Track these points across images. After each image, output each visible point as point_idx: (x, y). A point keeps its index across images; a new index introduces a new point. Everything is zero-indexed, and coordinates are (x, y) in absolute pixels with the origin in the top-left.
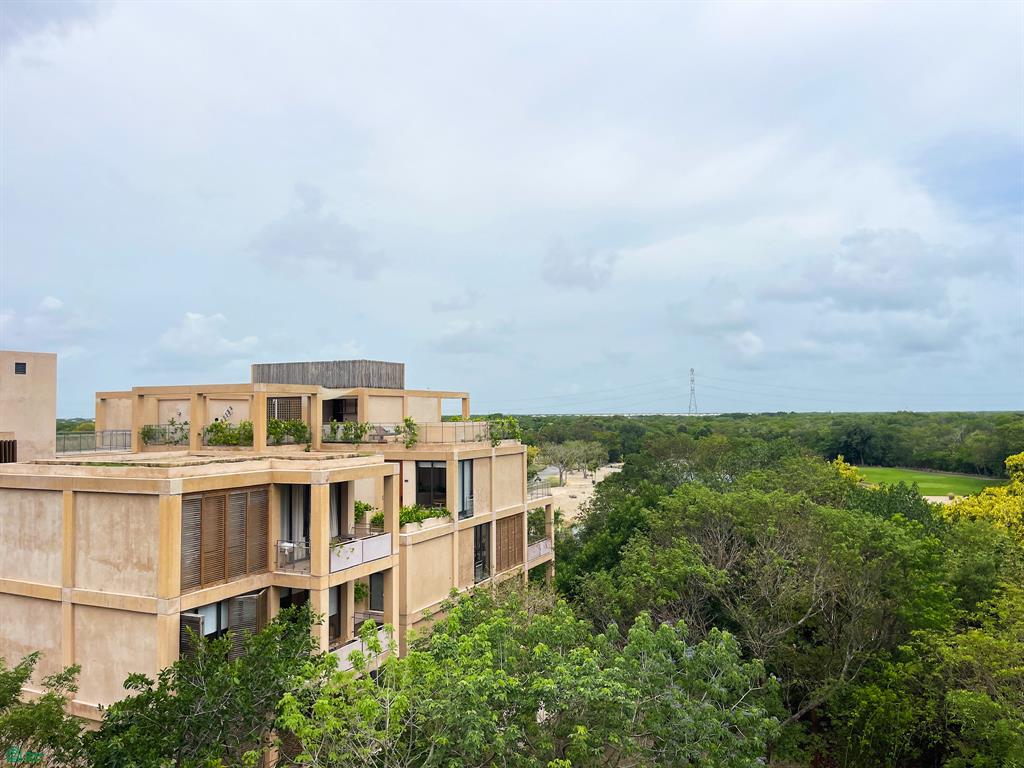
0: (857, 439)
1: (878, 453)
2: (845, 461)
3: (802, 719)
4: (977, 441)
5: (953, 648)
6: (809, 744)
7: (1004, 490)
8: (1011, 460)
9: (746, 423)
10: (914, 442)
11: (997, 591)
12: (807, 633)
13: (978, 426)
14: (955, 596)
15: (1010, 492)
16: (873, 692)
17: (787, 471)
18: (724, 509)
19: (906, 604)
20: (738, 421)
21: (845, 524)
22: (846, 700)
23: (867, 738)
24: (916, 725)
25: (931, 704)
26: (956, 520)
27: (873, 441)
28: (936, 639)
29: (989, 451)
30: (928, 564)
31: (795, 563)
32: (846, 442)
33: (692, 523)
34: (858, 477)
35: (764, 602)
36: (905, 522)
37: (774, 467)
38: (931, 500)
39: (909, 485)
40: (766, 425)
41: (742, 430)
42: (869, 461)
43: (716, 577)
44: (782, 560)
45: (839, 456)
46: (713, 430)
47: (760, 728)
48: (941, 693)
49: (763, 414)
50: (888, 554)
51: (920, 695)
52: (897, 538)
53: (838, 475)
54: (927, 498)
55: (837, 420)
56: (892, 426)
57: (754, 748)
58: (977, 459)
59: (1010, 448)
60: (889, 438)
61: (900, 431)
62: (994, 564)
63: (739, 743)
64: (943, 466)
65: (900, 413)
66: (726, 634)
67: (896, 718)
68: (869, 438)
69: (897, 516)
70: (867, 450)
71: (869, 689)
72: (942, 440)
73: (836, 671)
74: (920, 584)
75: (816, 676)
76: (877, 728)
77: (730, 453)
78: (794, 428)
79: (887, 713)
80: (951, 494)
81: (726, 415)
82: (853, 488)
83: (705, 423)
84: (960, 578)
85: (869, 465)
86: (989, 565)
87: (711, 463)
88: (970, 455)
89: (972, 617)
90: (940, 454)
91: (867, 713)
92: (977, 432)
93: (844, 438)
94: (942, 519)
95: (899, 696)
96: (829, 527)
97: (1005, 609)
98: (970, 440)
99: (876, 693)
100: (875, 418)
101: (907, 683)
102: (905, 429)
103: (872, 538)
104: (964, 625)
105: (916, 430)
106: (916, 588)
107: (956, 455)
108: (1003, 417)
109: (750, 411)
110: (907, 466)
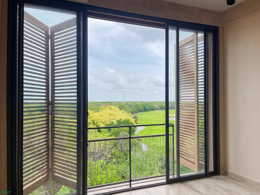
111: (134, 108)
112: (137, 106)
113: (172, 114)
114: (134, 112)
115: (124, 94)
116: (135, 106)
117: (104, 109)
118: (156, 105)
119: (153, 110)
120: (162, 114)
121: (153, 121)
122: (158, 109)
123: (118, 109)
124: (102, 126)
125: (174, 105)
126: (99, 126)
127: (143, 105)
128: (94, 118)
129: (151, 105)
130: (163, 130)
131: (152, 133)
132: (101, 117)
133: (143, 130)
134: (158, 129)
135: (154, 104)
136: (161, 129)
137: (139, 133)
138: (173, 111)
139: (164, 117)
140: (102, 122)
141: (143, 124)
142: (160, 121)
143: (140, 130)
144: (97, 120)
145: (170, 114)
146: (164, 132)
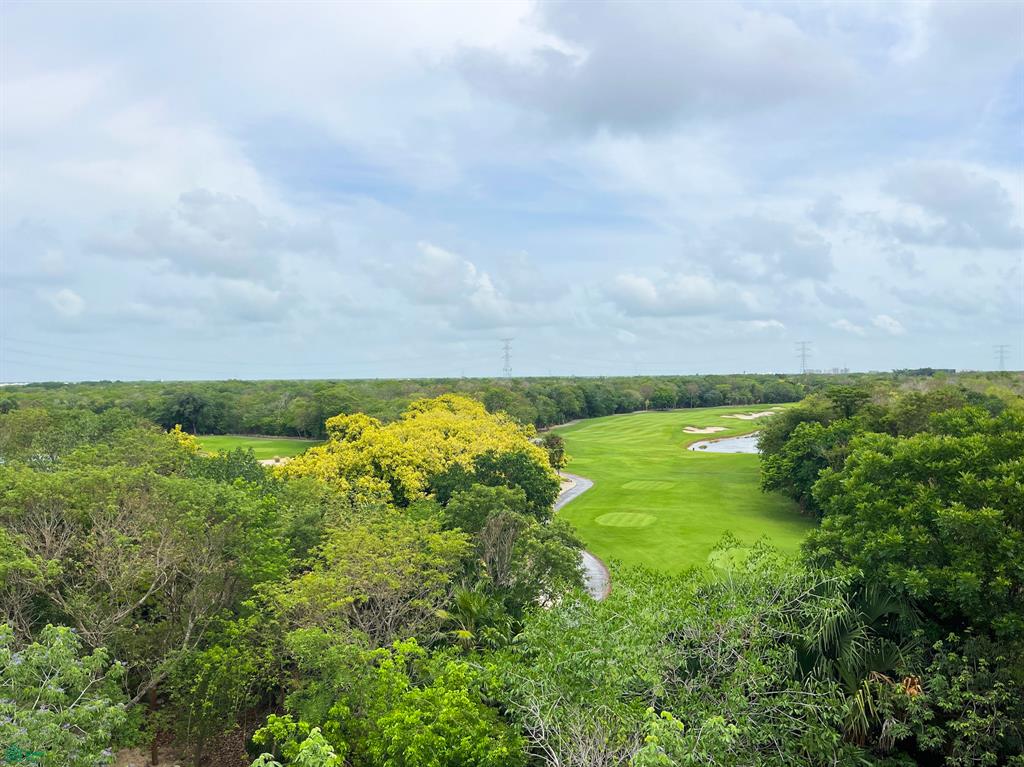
0: (190, 408)
1: (211, 422)
2: (182, 431)
3: (143, 700)
4: (299, 406)
5: (288, 595)
6: (150, 723)
7: (324, 448)
8: (330, 422)
9: (61, 393)
10: (244, 409)
11: (324, 537)
12: (145, 613)
13: (299, 394)
14: (288, 548)
15: (329, 450)
16: (216, 653)
17: (121, 444)
18: (53, 490)
19: (246, 562)
20: (52, 391)
21: (191, 492)
22: (188, 669)
23: (209, 700)
24: (255, 674)
25: (268, 651)
26: (286, 479)
27: (205, 409)
28: (274, 589)
29: (308, 415)
30: (266, 521)
31: (140, 539)
32: (179, 411)
33: (12, 510)
34: (197, 446)
35: (103, 587)
36: (245, 484)
37: (106, 440)
38: (266, 463)
39: (246, 450)
40: (87, 396)
41: (57, 401)
42: (201, 430)
43: (46, 568)
44: (124, 538)
45: (177, 426)
46: (19, 403)
47: (104, 719)
48: (277, 638)
49: (83, 383)
50: (231, 517)
51: (259, 645)
52: (239, 500)
53: (176, 446)
54: (261, 461)
55: (169, 389)
56: (225, 394)
57: (97, 742)
58: (298, 423)
59: (325, 412)
60: (221, 406)
61: (231, 399)
62: (320, 514)
63: (82, 741)
64: (268, 431)
65: (230, 381)
66: (62, 629)
67: (237, 673)
68: (202, 407)
69: (239, 480)
70: (200, 418)
71: (211, 651)
72: (269, 407)
73: (177, 644)
74: (257, 541)
75: (156, 654)
76: (219, 687)
77: (51, 428)
78: (119, 398)
79: (228, 670)
80: (277, 457)
81: (36, 385)
82: (192, 457)
83: (8, 394)
84: (292, 531)
85: (202, 434)
86: (316, 515)
87: (26, 441)
88: (293, 419)
89: (305, 563)
90: (267, 420)
91: (210, 675)
92: (298, 398)
93: (176, 407)
94: (275, 479)
95: (240, 651)
96: (174, 498)
97: (330, 552)
98: (293, 406)
99: (217, 653)
100: (208, 386)
101: (246, 636)
102: (235, 397)
103: (217, 503)
104: (299, 571)
105: (246, 398)
106: (255, 545)
107: (281, 421)
108: (319, 384)
109: (66, 380)
110: (237, 433)
111: (545, 403)
112: (556, 395)
113: (700, 428)
114: (545, 418)
115: (507, 348)
116: (550, 396)
117: (423, 407)
118: (635, 390)
119: (622, 409)
120: (660, 429)
121: (627, 454)
122: (641, 407)
123: (480, 408)
124: (412, 480)
125: (708, 391)
126: (400, 481)
127: (584, 391)
128: (377, 447)
129: (616, 389)
130: (666, 493)
131: (623, 506)
132: (409, 444)
133: (584, 494)
134: (648, 489)
135: (628, 388)
136: (657, 489)
137: (566, 506)
138: (709, 416)
139: (667, 438)
140: (410, 463)
141: (582, 467)
142: (655, 454)
143: (574, 496)
144: (390, 454)
145: (693, 426)
146: (672, 501)
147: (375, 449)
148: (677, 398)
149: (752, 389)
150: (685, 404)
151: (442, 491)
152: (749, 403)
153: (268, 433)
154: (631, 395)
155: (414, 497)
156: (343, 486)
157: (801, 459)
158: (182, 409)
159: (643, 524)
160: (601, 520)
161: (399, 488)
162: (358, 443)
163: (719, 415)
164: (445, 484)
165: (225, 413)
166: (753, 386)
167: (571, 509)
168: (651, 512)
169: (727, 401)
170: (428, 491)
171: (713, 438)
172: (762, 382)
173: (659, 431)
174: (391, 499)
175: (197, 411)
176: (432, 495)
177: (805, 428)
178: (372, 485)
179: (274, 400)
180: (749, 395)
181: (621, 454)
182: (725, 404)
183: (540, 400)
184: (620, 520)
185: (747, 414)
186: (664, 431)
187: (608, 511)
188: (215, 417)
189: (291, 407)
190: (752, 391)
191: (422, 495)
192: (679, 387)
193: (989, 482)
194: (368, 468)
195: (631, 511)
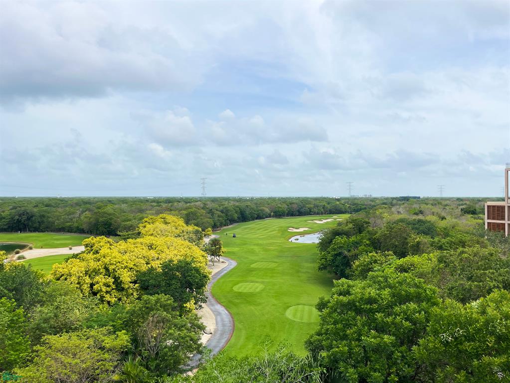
0: (25, 217)
1: (37, 225)
4: (86, 217)
10: (56, 218)
13: (88, 209)
27: (34, 218)
29: (90, 223)
32: (18, 219)
56: (47, 208)
58: (85, 227)
59: (100, 221)
60: (43, 216)
61: (50, 212)
68: (32, 217)
70: (30, 224)
72: (70, 217)
80: (70, 246)
85: (31, 232)
88: (82, 225)
90: (68, 224)
92: (86, 213)
93: (17, 217)
102: (53, 210)
107: (76, 225)
110: (52, 231)
111: (218, 216)
112: (225, 211)
113: (296, 229)
114: (218, 224)
115: (204, 183)
116: (222, 212)
117: (150, 221)
118: (266, 207)
119: (259, 217)
120: (277, 229)
121: (258, 245)
122: (270, 216)
124: (126, 277)
125: (302, 208)
126: (120, 277)
127: (240, 208)
128: (108, 258)
129: (257, 207)
130: (272, 270)
131: (250, 278)
132: (126, 257)
133: (231, 271)
134: (264, 267)
135: (263, 206)
136: (268, 267)
137: (220, 279)
138: (301, 221)
139: (279, 234)
140: (126, 267)
141: (233, 253)
142: (271, 244)
143: (226, 272)
144: (115, 263)
145: (293, 228)
146: (275, 275)
147: (107, 260)
148: (287, 212)
149: (324, 207)
150: (291, 214)
151: (143, 283)
152: (322, 214)
153: (69, 231)
154: (264, 210)
155: (127, 286)
156: (87, 281)
157: (336, 255)
158: (20, 218)
159: (258, 290)
160: (236, 289)
161: (119, 281)
162: (98, 256)
163: (306, 221)
164: (144, 279)
165: (45, 220)
166: (324, 205)
167: (223, 280)
168: (262, 283)
169: (311, 213)
170: (135, 282)
171: (302, 234)
172: (329, 204)
173: (276, 230)
174: (114, 287)
175: (29, 219)
176: (137, 285)
177: (339, 240)
178: (103, 280)
179: (73, 213)
180: (322, 210)
181: (255, 245)
182: (310, 215)
183: (216, 214)
184: (245, 288)
185: (320, 220)
186: (279, 230)
187: (241, 282)
188: (39, 222)
189: (82, 218)
190: (323, 208)
191: (131, 285)
192: (288, 206)
193: (389, 319)
194: (101, 271)
195: (252, 282)
